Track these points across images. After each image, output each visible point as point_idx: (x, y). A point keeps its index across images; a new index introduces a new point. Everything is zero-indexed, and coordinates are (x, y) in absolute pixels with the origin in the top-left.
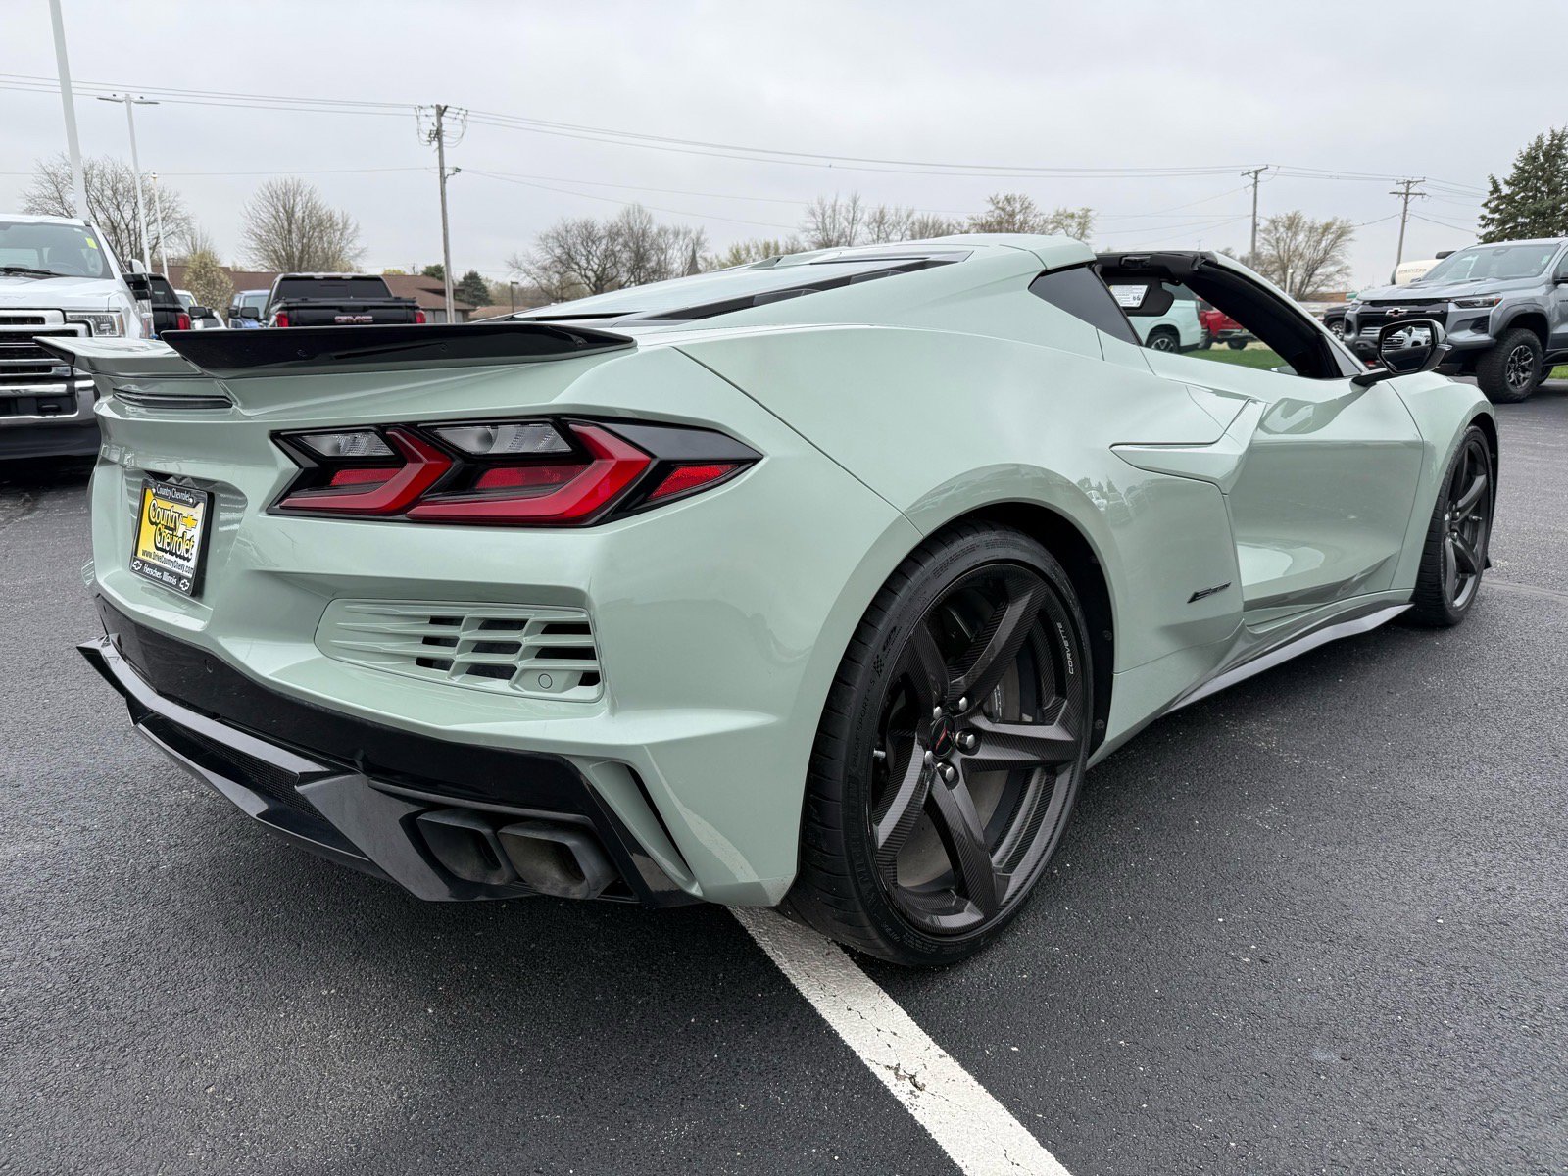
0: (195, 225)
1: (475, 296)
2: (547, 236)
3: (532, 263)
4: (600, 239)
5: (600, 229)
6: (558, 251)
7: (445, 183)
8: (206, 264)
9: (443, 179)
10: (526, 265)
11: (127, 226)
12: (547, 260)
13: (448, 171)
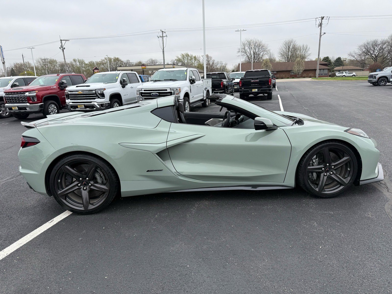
0: (271, 51)
1: (339, 64)
2: (361, 46)
3: (355, 54)
4: (379, 45)
5: (379, 42)
6: (364, 50)
7: (321, 37)
8: (267, 62)
9: (321, 36)
10: (353, 55)
11: (256, 53)
12: (361, 52)
13: (322, 34)
